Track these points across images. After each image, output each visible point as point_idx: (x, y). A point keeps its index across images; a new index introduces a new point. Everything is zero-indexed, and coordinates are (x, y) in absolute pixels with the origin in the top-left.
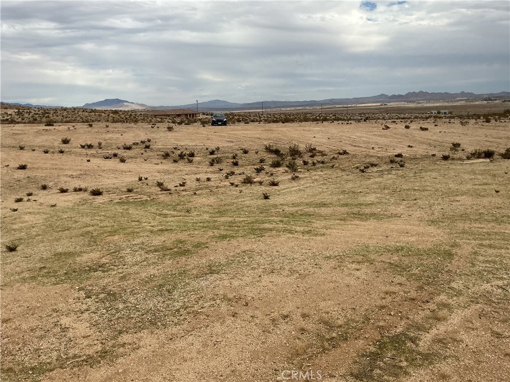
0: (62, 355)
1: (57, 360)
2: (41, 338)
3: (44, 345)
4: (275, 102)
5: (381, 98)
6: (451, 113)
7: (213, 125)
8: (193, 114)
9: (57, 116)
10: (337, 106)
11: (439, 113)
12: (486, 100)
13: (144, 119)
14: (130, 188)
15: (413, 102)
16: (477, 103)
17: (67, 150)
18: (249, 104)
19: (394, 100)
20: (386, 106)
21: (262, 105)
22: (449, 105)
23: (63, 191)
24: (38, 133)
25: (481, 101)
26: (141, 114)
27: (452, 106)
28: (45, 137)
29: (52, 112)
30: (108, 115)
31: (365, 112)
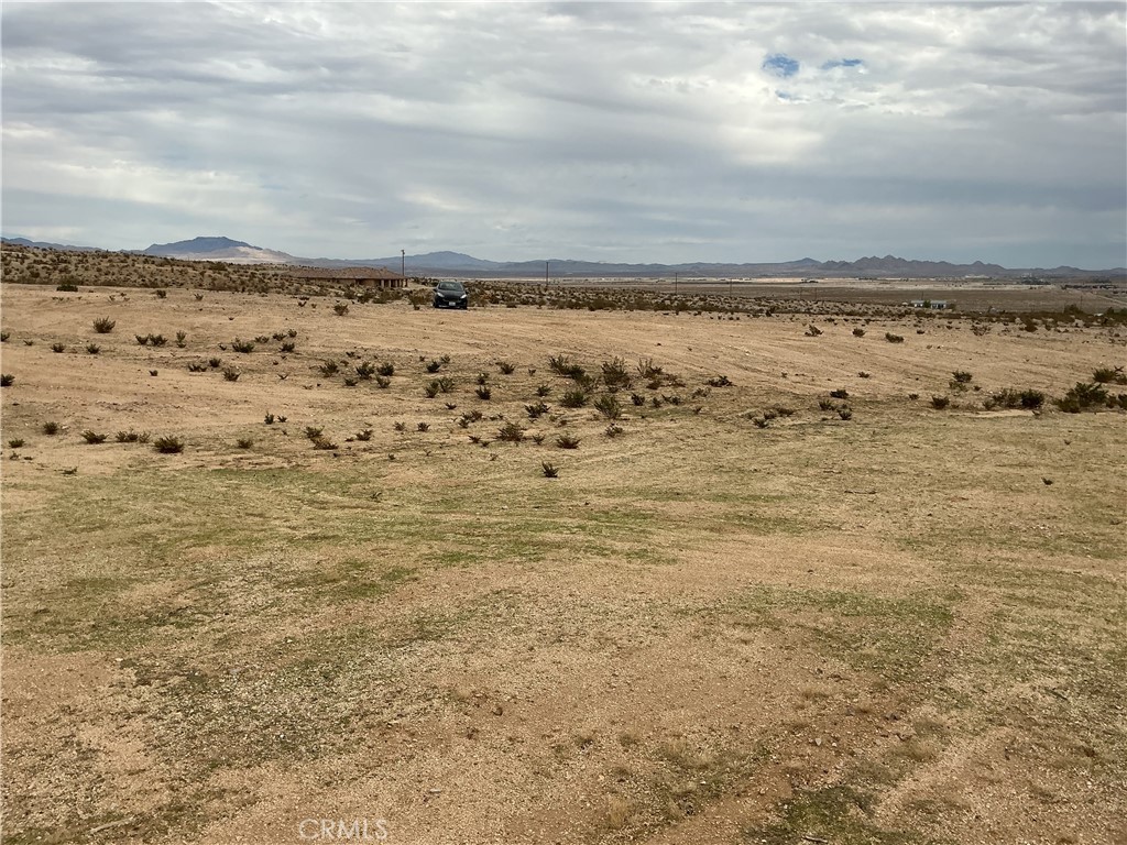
0: (80, 812)
1: (68, 823)
2: (33, 771)
3: (39, 787)
4: (575, 262)
5: (802, 267)
6: (952, 306)
7: (436, 306)
8: (393, 281)
9: (86, 269)
10: (708, 279)
11: (927, 305)
12: (1027, 283)
13: (283, 285)
14: (246, 440)
15: (873, 279)
16: (1008, 288)
17: (106, 347)
18: (517, 265)
19: (832, 272)
20: (814, 286)
21: (547, 268)
22: (950, 289)
23: (93, 439)
24: (41, 304)
25: (1018, 283)
26: (277, 275)
27: (954, 292)
28: (58, 316)
29: (74, 260)
30: (202, 274)
31: (769, 295)
